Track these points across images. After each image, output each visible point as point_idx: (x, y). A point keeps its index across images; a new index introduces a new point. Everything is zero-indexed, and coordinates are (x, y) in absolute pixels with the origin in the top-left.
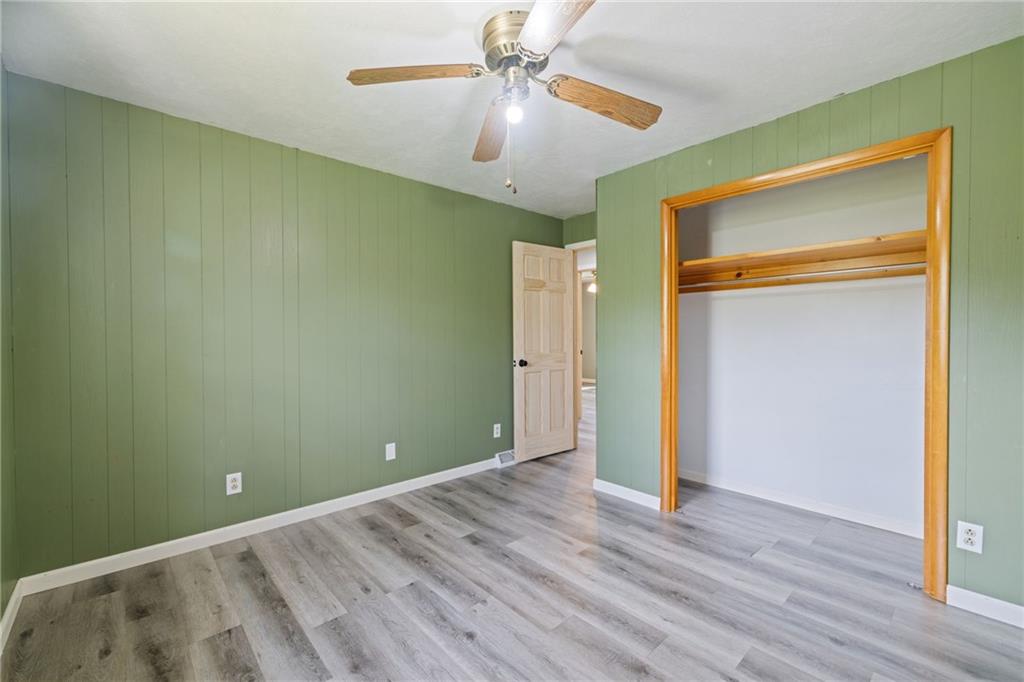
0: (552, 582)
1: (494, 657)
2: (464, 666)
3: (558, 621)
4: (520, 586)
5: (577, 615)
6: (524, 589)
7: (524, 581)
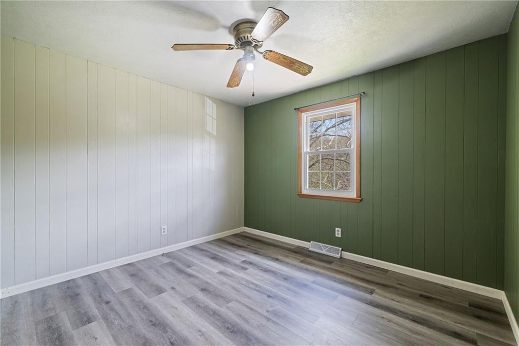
0: (228, 328)
1: (257, 291)
2: (268, 287)
3: (230, 305)
4: (248, 322)
5: (219, 308)
6: (246, 321)
7: (246, 327)
